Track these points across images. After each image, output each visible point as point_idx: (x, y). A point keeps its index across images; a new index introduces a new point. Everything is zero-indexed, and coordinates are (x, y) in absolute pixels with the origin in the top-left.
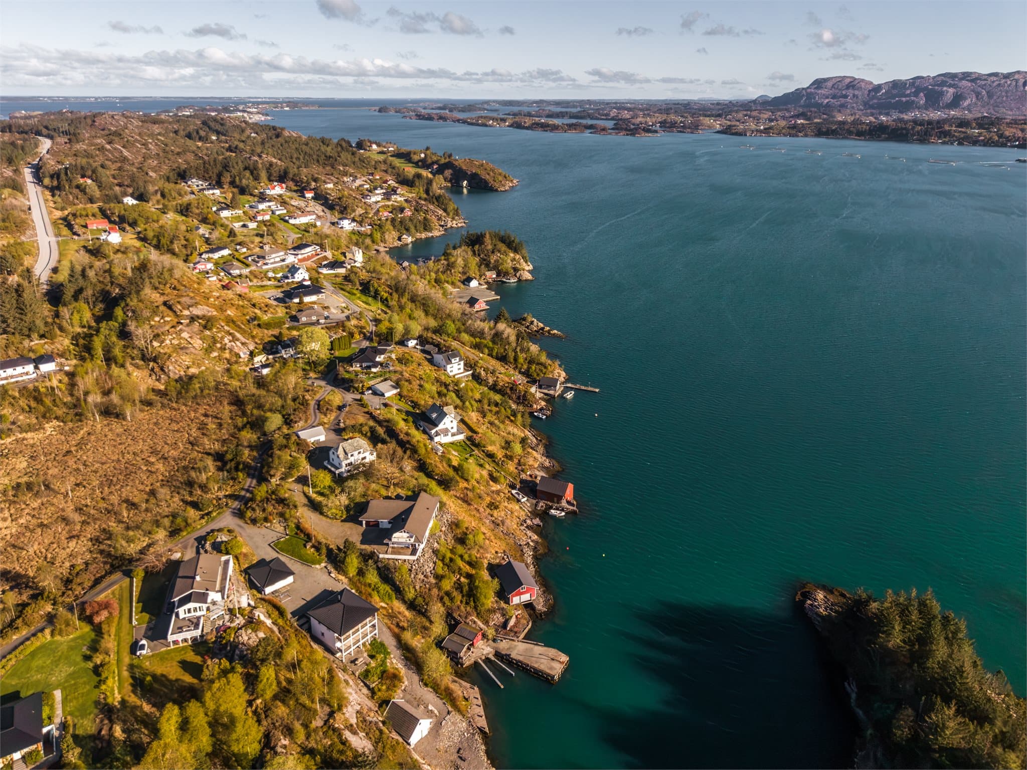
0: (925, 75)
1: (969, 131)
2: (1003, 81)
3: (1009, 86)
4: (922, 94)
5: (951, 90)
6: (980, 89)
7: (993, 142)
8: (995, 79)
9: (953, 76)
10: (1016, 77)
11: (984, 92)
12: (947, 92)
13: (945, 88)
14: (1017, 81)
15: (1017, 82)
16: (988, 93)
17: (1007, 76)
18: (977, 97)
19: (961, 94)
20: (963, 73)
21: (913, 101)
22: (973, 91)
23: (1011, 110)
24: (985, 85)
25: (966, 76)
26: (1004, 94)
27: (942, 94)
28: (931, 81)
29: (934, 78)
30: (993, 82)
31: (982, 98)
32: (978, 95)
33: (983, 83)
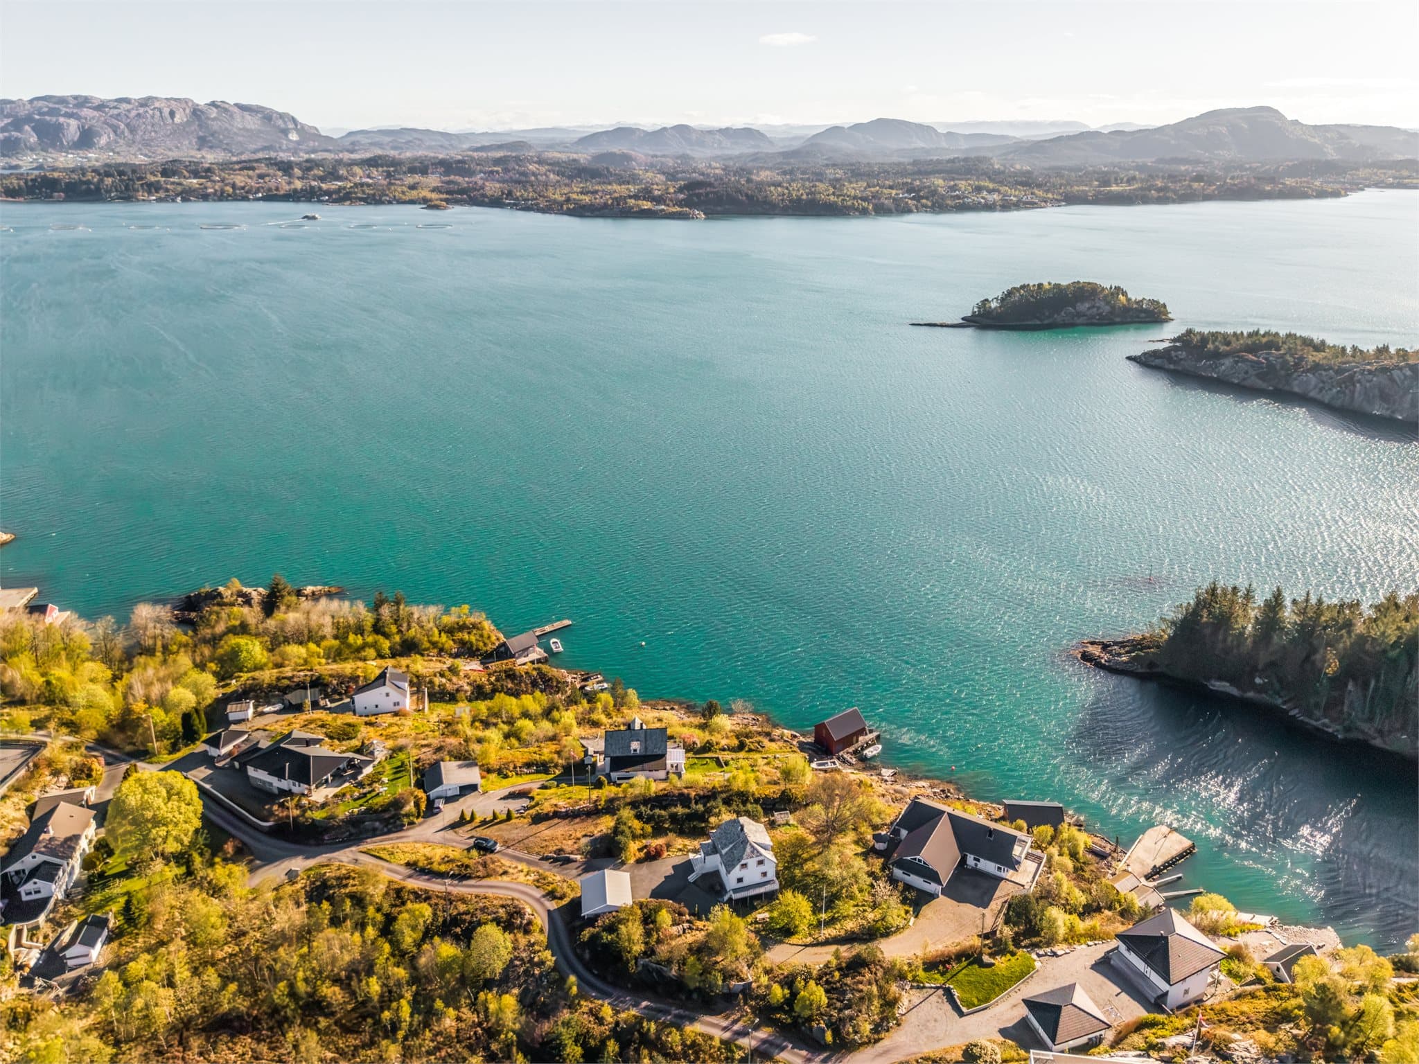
0: (14, 99)
1: (185, 182)
2: (141, 110)
3: (153, 117)
4: (27, 128)
5: (73, 123)
6: (115, 122)
7: (229, 195)
8: (129, 107)
9: (62, 101)
10: (157, 105)
11: (122, 126)
12: (68, 125)
13: (62, 120)
14: (160, 111)
15: (161, 113)
16: (128, 125)
17: (145, 102)
18: (115, 132)
19: (90, 129)
20: (76, 98)
21: (17, 139)
22: (105, 122)
23: (170, 150)
24: (119, 115)
25: (82, 102)
26: (149, 128)
27: (59, 128)
28: (28, 106)
29: (31, 101)
30: (129, 111)
31: (123, 132)
32: (115, 129)
33: (116, 112)
